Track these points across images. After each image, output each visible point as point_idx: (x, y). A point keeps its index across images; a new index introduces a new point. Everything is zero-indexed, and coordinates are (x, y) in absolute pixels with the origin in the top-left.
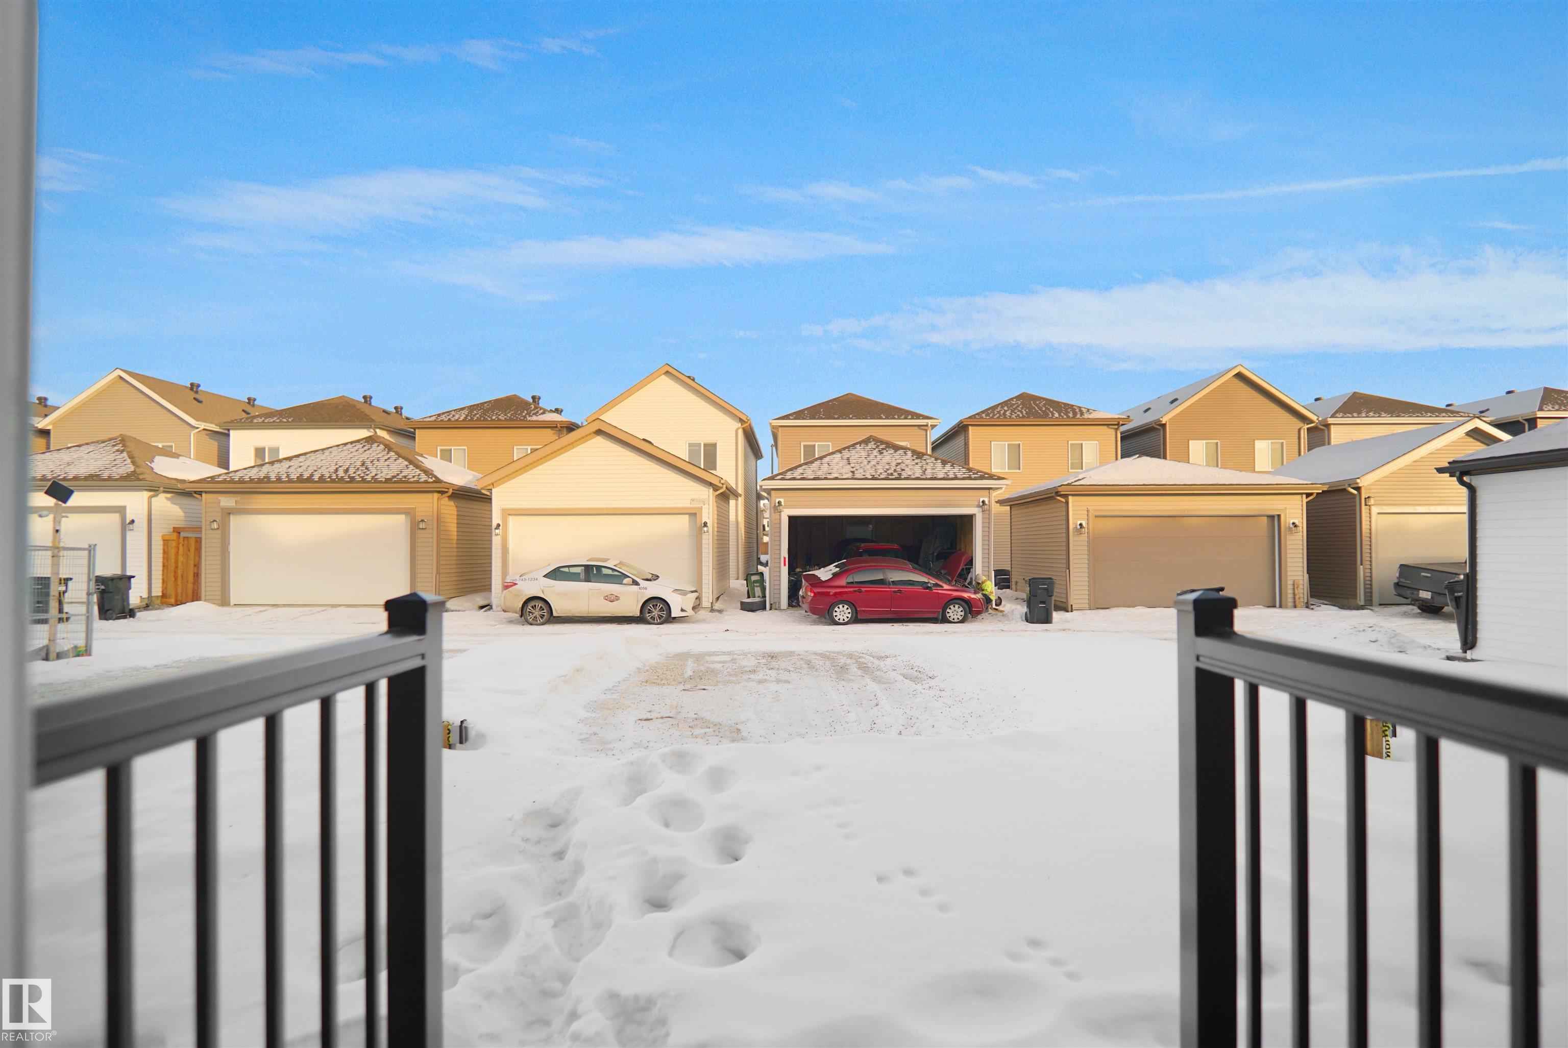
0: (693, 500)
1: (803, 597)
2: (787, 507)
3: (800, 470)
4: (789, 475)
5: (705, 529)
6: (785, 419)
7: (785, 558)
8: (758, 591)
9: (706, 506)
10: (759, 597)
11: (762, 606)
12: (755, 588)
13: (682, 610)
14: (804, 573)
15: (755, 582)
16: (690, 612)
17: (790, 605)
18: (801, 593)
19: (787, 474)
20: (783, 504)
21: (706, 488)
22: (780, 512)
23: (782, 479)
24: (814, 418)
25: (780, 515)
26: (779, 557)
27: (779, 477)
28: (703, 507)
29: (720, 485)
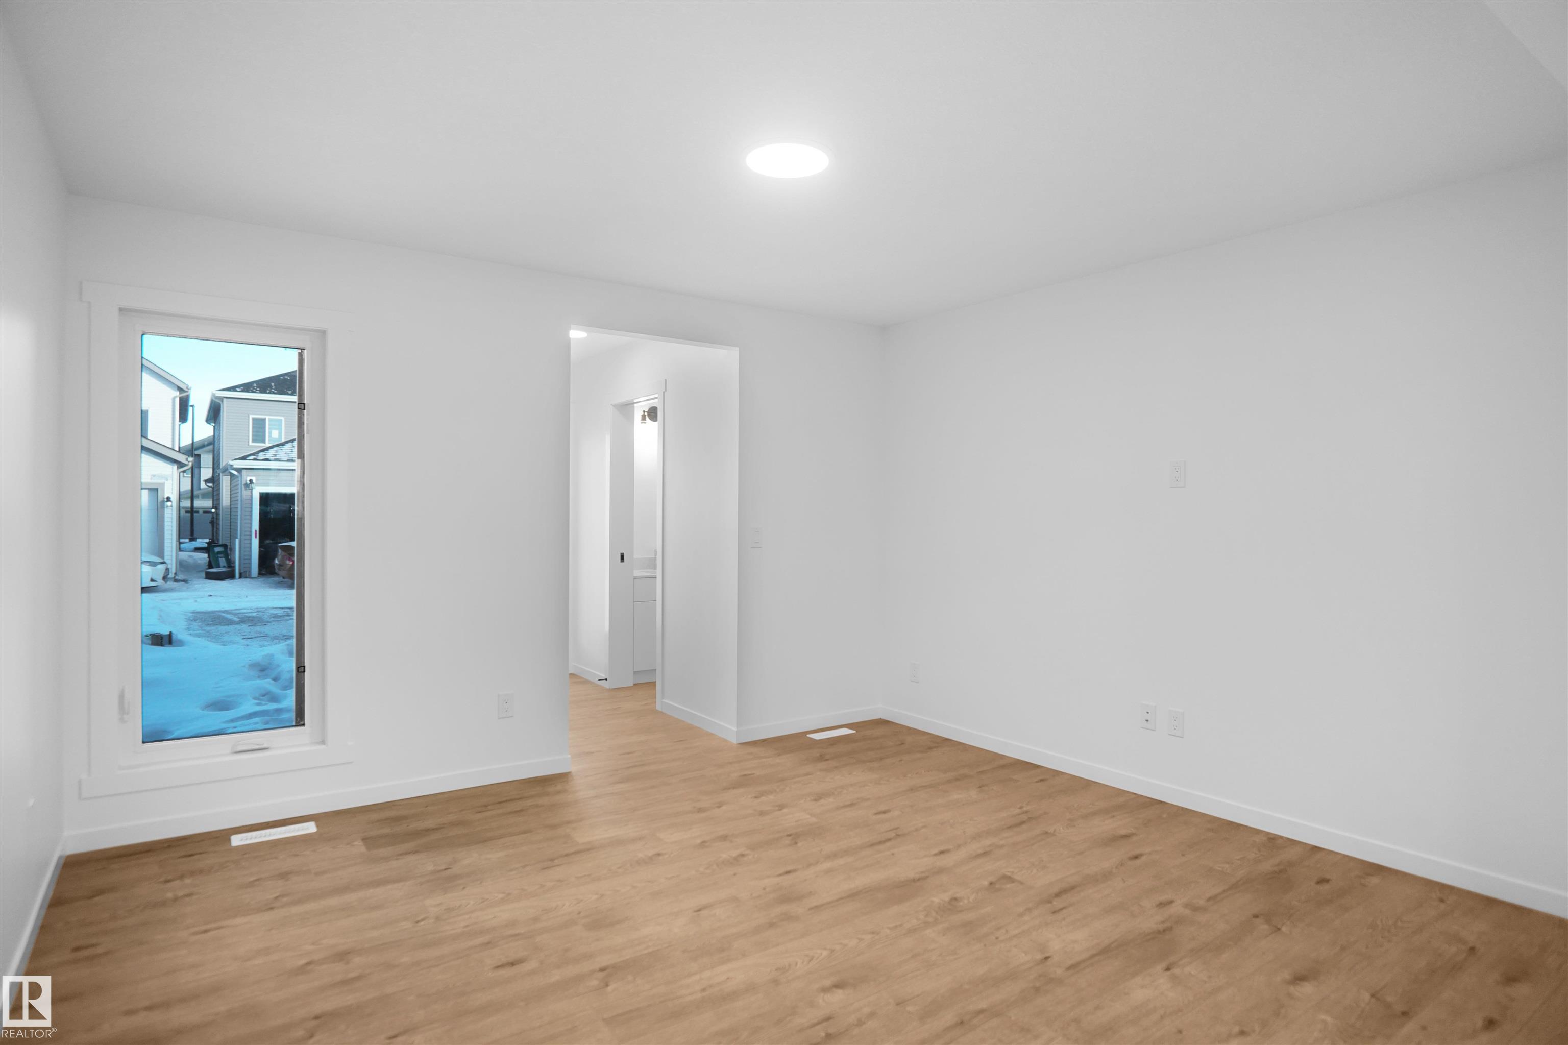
0: (154, 476)
1: (280, 565)
2: (258, 485)
3: (272, 452)
4: (261, 456)
5: (169, 504)
6: (231, 391)
7: (256, 531)
8: (222, 561)
9: (170, 481)
10: (224, 567)
11: (229, 575)
12: (220, 559)
13: (152, 580)
14: (280, 545)
15: (219, 553)
16: (160, 582)
17: (260, 574)
18: (276, 561)
19: (259, 455)
20: (254, 481)
21: (171, 465)
22: (252, 489)
23: (255, 459)
24: (265, 392)
25: (251, 492)
26: (249, 530)
27: (252, 457)
28: (166, 482)
29: (186, 463)
